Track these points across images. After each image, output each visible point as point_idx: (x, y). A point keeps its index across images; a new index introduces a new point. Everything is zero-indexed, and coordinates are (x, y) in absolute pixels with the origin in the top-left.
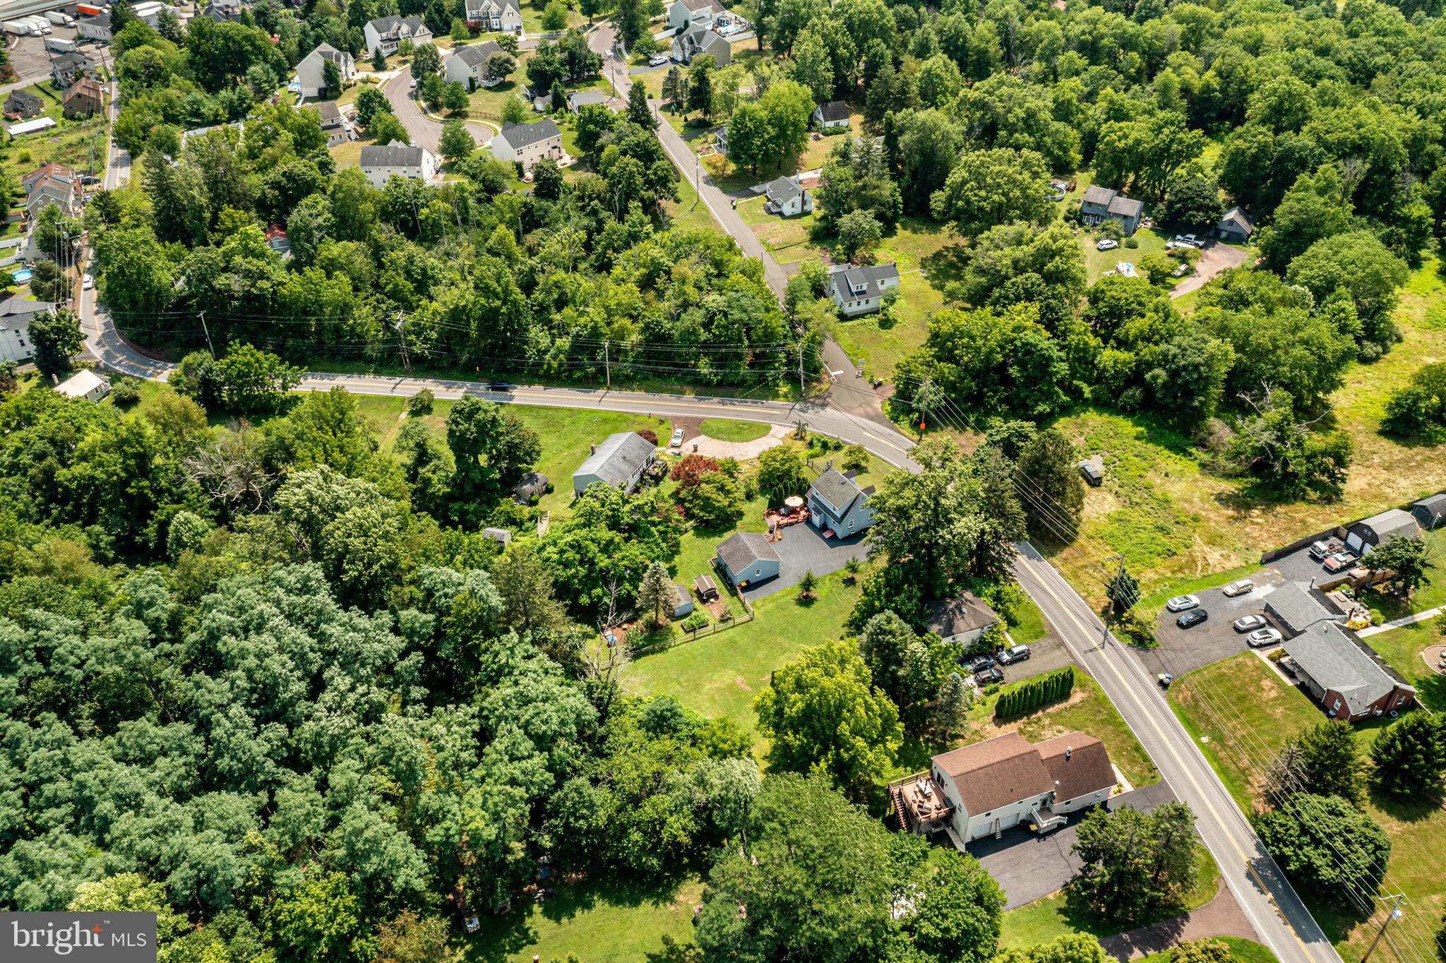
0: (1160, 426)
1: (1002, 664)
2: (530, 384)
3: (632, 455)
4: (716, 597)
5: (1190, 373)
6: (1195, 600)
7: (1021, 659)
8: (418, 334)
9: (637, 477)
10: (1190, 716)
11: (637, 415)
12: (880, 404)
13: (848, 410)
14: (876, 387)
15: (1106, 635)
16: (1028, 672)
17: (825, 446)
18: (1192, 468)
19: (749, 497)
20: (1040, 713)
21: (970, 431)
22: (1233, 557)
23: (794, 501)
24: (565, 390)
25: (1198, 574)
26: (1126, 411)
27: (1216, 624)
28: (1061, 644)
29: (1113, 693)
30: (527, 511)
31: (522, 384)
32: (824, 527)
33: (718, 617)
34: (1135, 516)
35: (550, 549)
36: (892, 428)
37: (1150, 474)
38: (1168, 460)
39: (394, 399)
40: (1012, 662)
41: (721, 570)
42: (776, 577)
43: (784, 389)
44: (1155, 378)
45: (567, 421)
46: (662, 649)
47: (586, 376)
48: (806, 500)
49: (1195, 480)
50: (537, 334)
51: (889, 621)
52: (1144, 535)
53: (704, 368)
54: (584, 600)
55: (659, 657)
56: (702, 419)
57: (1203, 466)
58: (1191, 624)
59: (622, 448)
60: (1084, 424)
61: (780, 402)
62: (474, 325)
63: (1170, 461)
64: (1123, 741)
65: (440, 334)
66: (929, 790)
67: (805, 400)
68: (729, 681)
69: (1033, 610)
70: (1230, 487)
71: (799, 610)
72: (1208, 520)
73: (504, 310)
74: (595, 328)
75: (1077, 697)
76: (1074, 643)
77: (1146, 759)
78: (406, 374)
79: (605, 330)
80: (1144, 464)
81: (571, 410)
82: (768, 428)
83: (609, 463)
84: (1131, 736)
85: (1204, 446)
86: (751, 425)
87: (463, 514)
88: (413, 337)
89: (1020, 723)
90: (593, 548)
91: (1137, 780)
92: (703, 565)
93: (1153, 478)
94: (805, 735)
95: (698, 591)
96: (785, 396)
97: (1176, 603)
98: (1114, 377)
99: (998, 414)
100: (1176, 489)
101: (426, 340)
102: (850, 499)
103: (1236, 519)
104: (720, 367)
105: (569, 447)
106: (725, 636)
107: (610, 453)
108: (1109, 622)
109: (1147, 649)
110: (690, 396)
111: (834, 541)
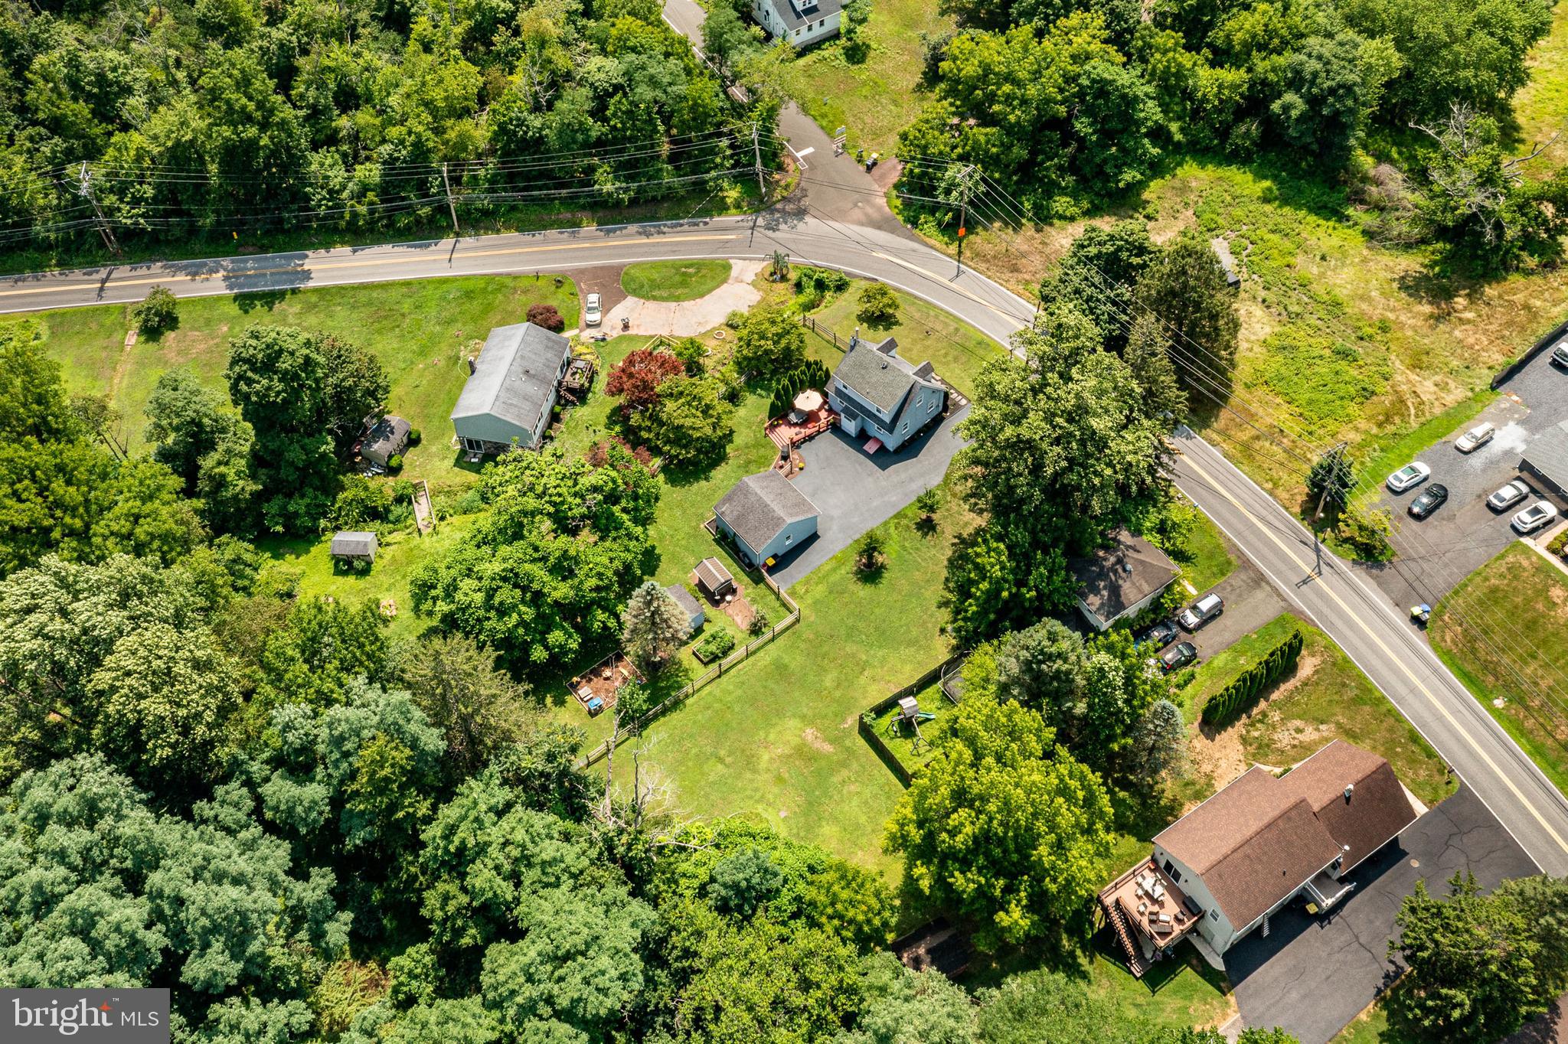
0: (1295, 175)
1: (1188, 631)
2: (328, 245)
3: (536, 367)
4: (734, 591)
5: (1340, 99)
6: (1424, 469)
7: (1213, 617)
8: (121, 192)
9: (552, 397)
10: (1468, 668)
11: (515, 277)
12: (882, 198)
13: (839, 215)
14: (869, 168)
15: (1318, 551)
16: (1228, 636)
17: (820, 285)
18: (1354, 241)
19: (733, 397)
20: (1263, 704)
21: (1029, 227)
22: (1452, 385)
23: (808, 400)
24: (387, 248)
25: (1414, 424)
26: (1238, 157)
27: (1461, 505)
28: (1260, 579)
29: (1354, 650)
30: (390, 485)
31: (314, 247)
32: (863, 437)
33: (745, 625)
34: (1299, 335)
35: (466, 584)
36: (913, 238)
37: (1299, 260)
38: (1321, 234)
39: (107, 310)
40: (1199, 627)
41: (728, 541)
42: (813, 537)
43: (732, 194)
44: (1286, 108)
45: (406, 307)
46: (677, 704)
47: (418, 221)
48: (825, 395)
49: (1365, 261)
50: (322, 164)
51: (1053, 638)
52: (1323, 369)
53: (607, 184)
54: (539, 654)
55: (674, 717)
56: (621, 267)
57: (1369, 235)
58: (1429, 511)
59: (520, 356)
60: (1184, 189)
61: (731, 218)
62: (213, 168)
63: (1320, 232)
64: (1391, 730)
65: (158, 187)
66: (1159, 890)
67: (770, 208)
68: (795, 741)
69: (1203, 526)
70: (1412, 263)
71: (864, 591)
72: (1402, 326)
73: (264, 141)
74: (418, 144)
75: (1307, 666)
76: (1278, 573)
77: (1431, 754)
78: (115, 259)
79: (431, 141)
80: (1287, 245)
81: (407, 284)
82: (727, 267)
83: (508, 389)
84: (1398, 718)
85: (1362, 202)
86: (699, 265)
87: (289, 519)
88: (110, 200)
89: (1240, 726)
90: (538, 571)
91: (1428, 793)
92: (695, 535)
93: (1307, 267)
94: (980, 872)
95: (702, 586)
96: (738, 206)
97: (1400, 477)
98: (1219, 111)
99: (1063, 191)
100: (1342, 280)
101: (136, 202)
102: (901, 394)
103: (1438, 319)
104: (630, 178)
105: (423, 352)
106: (765, 658)
107: (503, 368)
108: (1318, 527)
109: (1380, 565)
110: (590, 229)
111: (884, 457)
